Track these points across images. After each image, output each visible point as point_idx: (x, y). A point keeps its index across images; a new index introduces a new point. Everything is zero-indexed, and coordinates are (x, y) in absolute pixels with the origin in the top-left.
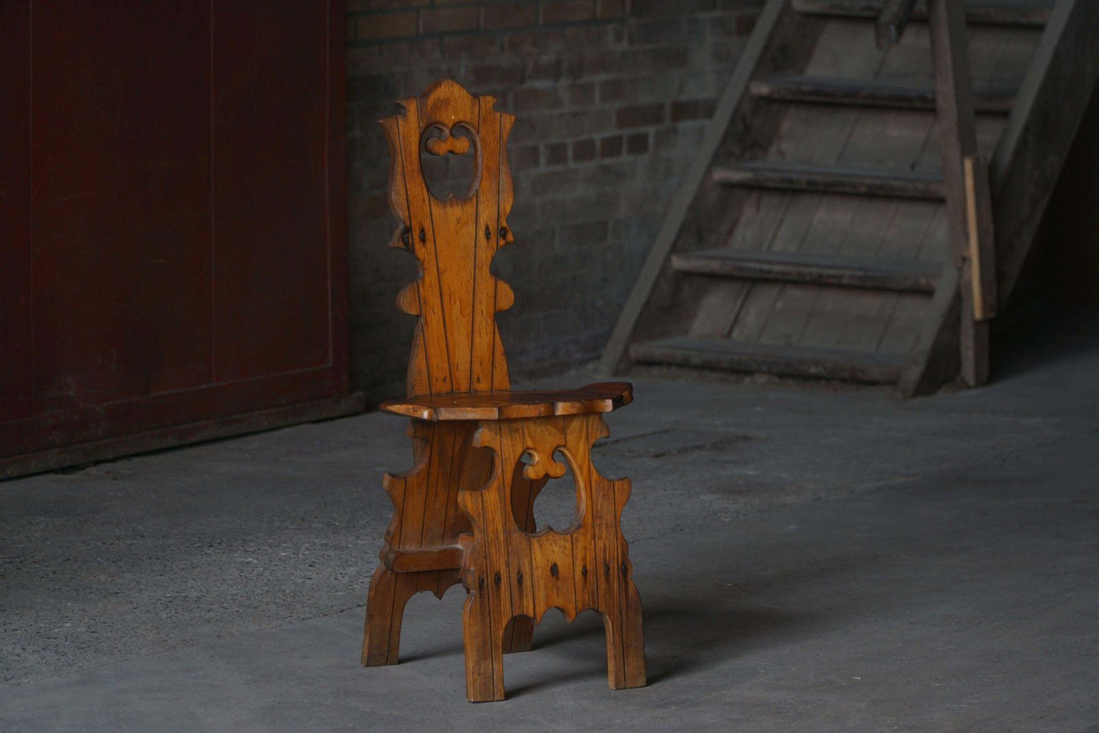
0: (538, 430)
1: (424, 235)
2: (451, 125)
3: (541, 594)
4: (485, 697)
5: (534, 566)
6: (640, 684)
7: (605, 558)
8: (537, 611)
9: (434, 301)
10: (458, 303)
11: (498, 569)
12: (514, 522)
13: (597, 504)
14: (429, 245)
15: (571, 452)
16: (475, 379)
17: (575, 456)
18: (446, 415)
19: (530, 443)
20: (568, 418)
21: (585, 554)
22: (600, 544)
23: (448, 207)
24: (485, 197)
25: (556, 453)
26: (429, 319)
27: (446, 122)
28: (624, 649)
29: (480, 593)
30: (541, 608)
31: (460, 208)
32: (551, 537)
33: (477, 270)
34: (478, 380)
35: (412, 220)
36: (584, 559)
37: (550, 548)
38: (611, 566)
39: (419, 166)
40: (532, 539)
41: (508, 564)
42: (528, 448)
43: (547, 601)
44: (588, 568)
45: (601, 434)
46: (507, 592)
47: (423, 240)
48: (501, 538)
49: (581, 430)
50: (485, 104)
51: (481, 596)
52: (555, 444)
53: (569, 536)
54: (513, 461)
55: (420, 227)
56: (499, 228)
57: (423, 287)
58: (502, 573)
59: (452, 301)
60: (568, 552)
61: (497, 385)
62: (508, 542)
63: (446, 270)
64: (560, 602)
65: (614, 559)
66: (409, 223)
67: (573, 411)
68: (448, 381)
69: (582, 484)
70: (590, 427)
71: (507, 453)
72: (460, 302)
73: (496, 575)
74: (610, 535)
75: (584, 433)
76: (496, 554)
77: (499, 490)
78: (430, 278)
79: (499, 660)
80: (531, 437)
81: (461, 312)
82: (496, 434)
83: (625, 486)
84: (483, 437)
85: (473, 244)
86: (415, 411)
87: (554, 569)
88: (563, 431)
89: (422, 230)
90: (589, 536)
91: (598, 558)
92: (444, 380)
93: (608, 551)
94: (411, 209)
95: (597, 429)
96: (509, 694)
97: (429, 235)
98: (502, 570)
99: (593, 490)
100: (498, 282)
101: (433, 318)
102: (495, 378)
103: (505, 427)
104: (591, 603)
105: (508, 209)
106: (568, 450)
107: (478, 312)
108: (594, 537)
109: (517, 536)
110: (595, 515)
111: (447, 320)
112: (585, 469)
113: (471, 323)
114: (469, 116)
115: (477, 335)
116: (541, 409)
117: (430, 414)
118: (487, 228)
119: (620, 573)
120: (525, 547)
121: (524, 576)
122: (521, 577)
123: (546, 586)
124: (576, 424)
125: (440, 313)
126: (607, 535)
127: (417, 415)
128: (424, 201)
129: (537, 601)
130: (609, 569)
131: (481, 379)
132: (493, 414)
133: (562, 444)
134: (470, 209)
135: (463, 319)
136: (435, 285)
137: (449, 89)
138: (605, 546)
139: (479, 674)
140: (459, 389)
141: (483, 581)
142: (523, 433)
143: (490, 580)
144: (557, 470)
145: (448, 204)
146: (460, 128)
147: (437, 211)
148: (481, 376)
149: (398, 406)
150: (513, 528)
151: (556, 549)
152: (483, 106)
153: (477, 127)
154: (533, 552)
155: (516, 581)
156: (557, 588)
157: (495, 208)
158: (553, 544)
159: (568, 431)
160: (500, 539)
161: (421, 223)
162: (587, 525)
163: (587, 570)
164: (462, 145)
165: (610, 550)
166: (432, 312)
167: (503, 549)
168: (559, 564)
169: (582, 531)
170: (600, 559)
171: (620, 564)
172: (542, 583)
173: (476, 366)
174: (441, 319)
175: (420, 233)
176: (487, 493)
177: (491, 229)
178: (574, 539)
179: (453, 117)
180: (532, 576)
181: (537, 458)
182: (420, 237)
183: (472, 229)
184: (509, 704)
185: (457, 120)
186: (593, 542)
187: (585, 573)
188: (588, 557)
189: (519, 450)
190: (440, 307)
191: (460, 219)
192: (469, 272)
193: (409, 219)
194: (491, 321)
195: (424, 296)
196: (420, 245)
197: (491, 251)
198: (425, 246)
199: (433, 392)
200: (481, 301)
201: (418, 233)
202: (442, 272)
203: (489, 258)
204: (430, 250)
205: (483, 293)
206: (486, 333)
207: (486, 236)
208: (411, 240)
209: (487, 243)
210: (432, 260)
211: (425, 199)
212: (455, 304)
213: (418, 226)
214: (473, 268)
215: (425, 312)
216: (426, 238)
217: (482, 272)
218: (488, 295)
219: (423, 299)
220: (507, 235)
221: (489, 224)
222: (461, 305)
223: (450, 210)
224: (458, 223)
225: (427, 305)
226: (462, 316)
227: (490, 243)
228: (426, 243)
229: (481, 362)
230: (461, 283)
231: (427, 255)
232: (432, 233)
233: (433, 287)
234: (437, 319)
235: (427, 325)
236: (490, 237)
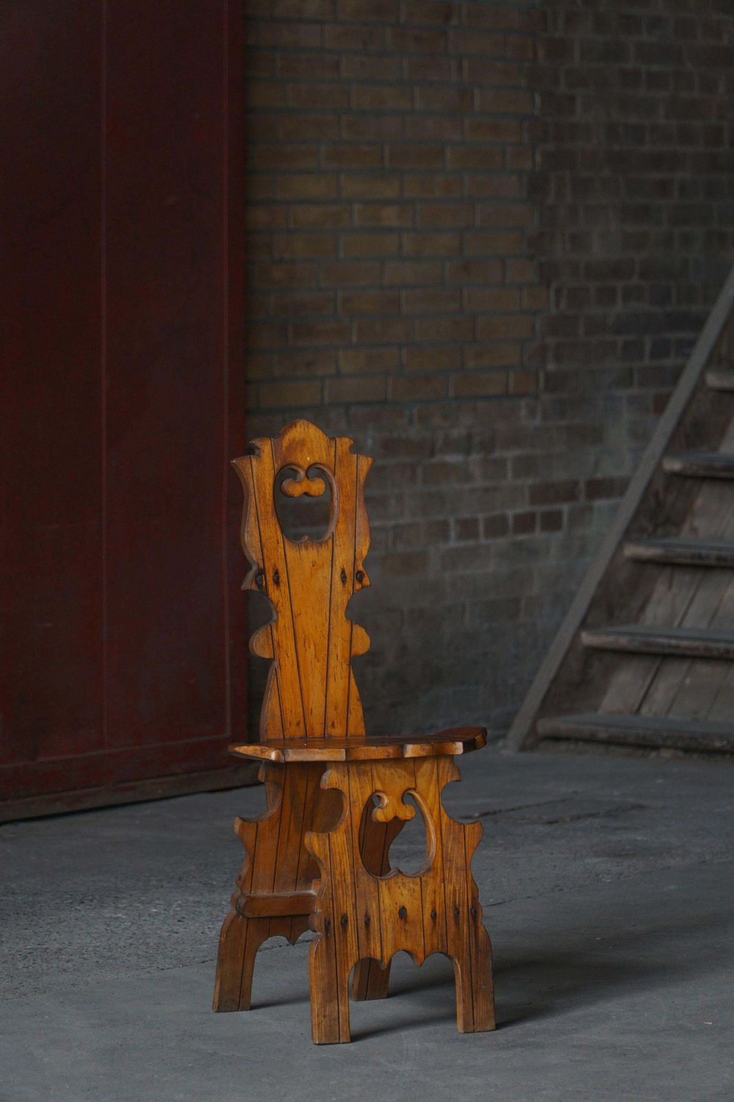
0: (388, 772)
1: (278, 578)
2: (306, 467)
3: (389, 936)
4: (330, 1039)
5: (382, 908)
6: (488, 1028)
7: (455, 902)
8: (385, 953)
9: (288, 644)
10: (312, 647)
11: (345, 912)
12: (362, 865)
13: (448, 847)
14: (284, 588)
15: (421, 795)
16: (329, 723)
17: (425, 799)
18: (293, 756)
19: (379, 786)
20: (417, 760)
21: (435, 897)
22: (450, 888)
24: (341, 540)
25: (406, 797)
26: (282, 663)
27: (301, 463)
28: (473, 993)
29: (327, 935)
30: (388, 951)
31: (315, 551)
32: (400, 880)
33: (332, 614)
34: (333, 725)
35: (266, 562)
36: (433, 903)
37: (398, 891)
38: (461, 909)
39: (273, 507)
40: (380, 881)
41: (355, 907)
42: (377, 791)
43: (395, 944)
44: (437, 911)
45: (452, 776)
46: (353, 935)
47: (277, 582)
48: (349, 881)
49: (432, 773)
50: (342, 446)
51: (327, 938)
52: (405, 787)
53: (418, 880)
54: (361, 803)
55: (273, 570)
56: (356, 572)
57: (277, 630)
58: (349, 915)
59: (307, 645)
60: (417, 895)
61: (351, 730)
62: (355, 884)
63: (300, 614)
64: (408, 945)
65: (463, 902)
66: (262, 565)
67: (423, 754)
68: (302, 725)
69: (432, 828)
70: (441, 770)
71: (355, 795)
72: (315, 645)
73: (343, 918)
74: (460, 879)
75: (435, 776)
76: (343, 898)
77: (346, 832)
78: (284, 620)
79: (345, 1003)
80: (379, 778)
81: (315, 656)
82: (344, 776)
83: (476, 829)
84: (331, 778)
85: (329, 587)
86: (262, 752)
87: (402, 912)
88: (414, 774)
89: (276, 573)
90: (439, 879)
91: (448, 902)
92: (298, 724)
93: (457, 895)
94: (265, 551)
95: (448, 773)
96: (354, 1038)
97: (283, 577)
98: (348, 912)
99: (443, 832)
100: (354, 627)
101: (286, 662)
102: (350, 723)
103: (353, 769)
104: (440, 946)
105: (365, 553)
106: (418, 793)
107: (333, 657)
108: (443, 880)
109: (365, 878)
110: (445, 859)
111: (301, 664)
112: (436, 813)
113: (325, 668)
114: (325, 458)
115: (331, 680)
116: (389, 751)
117: (278, 756)
118: (343, 572)
119: (470, 917)
120: (372, 890)
121: (372, 919)
122: (369, 920)
123: (394, 929)
124: (426, 767)
125: (294, 656)
126: (457, 880)
127: (265, 756)
128: (278, 543)
129: (384, 944)
130: (458, 913)
131: (336, 724)
132: (341, 755)
133: (411, 787)
134: (325, 552)
135: (318, 664)
136: (289, 629)
137: (304, 430)
138: (455, 890)
139: (324, 1016)
140: (313, 734)
141: (329, 923)
142: (372, 776)
143: (337, 922)
144: (406, 813)
145: (303, 548)
146: (315, 470)
147: (291, 553)
148: (335, 721)
149: (245, 747)
150: (360, 870)
151: (405, 892)
152: (339, 448)
153: (333, 469)
154: (381, 894)
155: (364, 924)
156: (406, 931)
157: (352, 553)
158: (401, 888)
159: (419, 774)
160: (347, 881)
161: (275, 566)
162: (437, 868)
163: (436, 914)
164: (317, 487)
165: (459, 894)
167: (350, 892)
168: (407, 907)
169: (431, 874)
170: (450, 902)
171: (470, 908)
172: (390, 926)
173: (331, 710)
174: (295, 662)
175: (274, 576)
176: (335, 836)
177: (347, 572)
178: (423, 883)
179: (308, 459)
180: (380, 920)
181: (386, 800)
182: (273, 579)
183: (327, 571)
184: (353, 1047)
185: (312, 462)
186: (443, 884)
187: (434, 916)
188: (438, 900)
189: (368, 793)
190: (294, 651)
191: (315, 561)
192: (325, 615)
193: (262, 561)
194: (347, 665)
195: (277, 640)
196: (274, 588)
197: (346, 595)
198: (279, 589)
199: (286, 737)
200: (336, 645)
201: (272, 575)
202: (296, 615)
203: (344, 601)
204: (284, 593)
205: (338, 637)
206: (342, 678)
207: (342, 580)
208: (264, 582)
209: (343, 587)
210: (286, 603)
211: (280, 542)
212: (310, 648)
213: (271, 568)
214: (328, 611)
215: (278, 655)
216: (280, 580)
217: (337, 615)
218: (343, 639)
219: (277, 643)
220: (364, 579)
221: (345, 567)
222: (315, 649)
223: (305, 552)
224: (313, 566)
225: (281, 648)
226: (316, 660)
227: (346, 586)
228: (280, 586)
229: (336, 707)
230: (316, 627)
231: (281, 598)
232: (286, 575)
233: (287, 630)
234: (291, 663)
235: (280, 669)
236: (346, 581)
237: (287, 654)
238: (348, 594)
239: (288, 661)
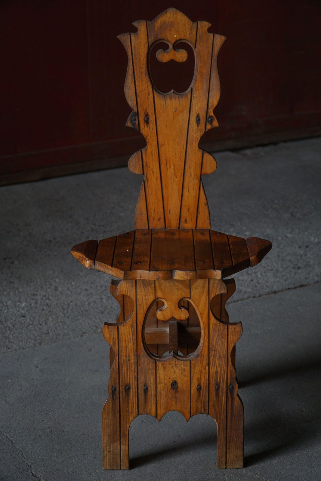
0: (168, 284)
1: (148, 119)
2: (173, 41)
3: (163, 401)
4: (113, 466)
5: (158, 381)
6: (238, 466)
7: (216, 380)
8: (159, 413)
9: (154, 165)
10: (172, 167)
11: (128, 382)
12: (144, 350)
13: (213, 341)
14: (152, 126)
15: (195, 302)
16: (183, 220)
17: (197, 306)
19: (160, 294)
21: (201, 376)
22: (213, 369)
23: (168, 99)
24: (198, 94)
25: (183, 303)
26: (149, 177)
27: (170, 39)
28: (227, 443)
29: (113, 397)
30: (161, 411)
31: (177, 101)
32: (173, 362)
33: (188, 145)
34: (186, 221)
35: (139, 108)
36: (199, 379)
37: (172, 370)
38: (221, 385)
39: (147, 70)
40: (158, 363)
41: (137, 379)
42: (158, 298)
43: (167, 406)
44: (202, 385)
45: (220, 289)
46: (134, 398)
47: (147, 122)
49: (204, 287)
50: (202, 28)
51: (114, 399)
52: (181, 297)
53: (188, 363)
54: (145, 306)
55: (145, 113)
56: (208, 116)
57: (146, 155)
58: (131, 384)
59: (168, 166)
60: (187, 373)
61: (200, 225)
62: (137, 364)
63: (164, 144)
64: (178, 407)
65: (223, 380)
66: (136, 110)
67: (188, 277)
68: (162, 220)
69: (202, 326)
70: (211, 286)
71: (141, 300)
72: (174, 166)
73: (126, 386)
74: (222, 364)
75: (206, 290)
76: (127, 372)
77: (132, 326)
78: (151, 147)
79: (125, 444)
80: (161, 289)
81: (174, 173)
82: (132, 286)
83: (237, 330)
85: (187, 127)
87: (174, 384)
89: (147, 115)
90: (204, 363)
91: (211, 380)
92: (159, 219)
93: (219, 375)
94: (138, 100)
95: (217, 288)
97: (152, 119)
98: (131, 382)
99: (211, 331)
100: (204, 154)
101: (152, 177)
102: (199, 219)
103: (140, 281)
104: (203, 410)
105: (215, 103)
106: (192, 300)
107: (187, 175)
108: (208, 364)
109: (145, 359)
110: (211, 349)
111: (163, 179)
112: (205, 315)
113: (182, 182)
114: (188, 35)
115: (185, 191)
118: (198, 116)
119: (228, 391)
120: (151, 368)
121: (149, 388)
122: (147, 388)
123: (166, 396)
125: (158, 172)
126: (219, 364)
128: (149, 94)
129: (159, 406)
130: (219, 387)
131: (188, 220)
132: (121, 275)
133: (186, 296)
134: (185, 101)
135: (176, 179)
136: (155, 154)
137: (173, 15)
138: (217, 371)
139: (109, 452)
140: (170, 226)
141: (115, 389)
142: (155, 287)
143: (121, 389)
144: (181, 315)
145: (168, 97)
146: (180, 45)
147: (159, 101)
148: (188, 219)
150: (142, 354)
151: (177, 371)
152: (200, 29)
153: (194, 43)
154: (158, 371)
155: (143, 391)
156: (176, 398)
157: (205, 102)
158: (174, 368)
160: (131, 361)
161: (146, 110)
162: (204, 356)
163: (201, 387)
164: (181, 56)
165: (221, 374)
166: (152, 172)
167: (133, 368)
168: (178, 381)
169: (199, 359)
170: (212, 380)
171: (228, 385)
172: (163, 394)
173: (184, 211)
174: (159, 177)
175: (145, 117)
176: (122, 328)
177: (201, 116)
178: (192, 365)
179: (175, 36)
180: (156, 389)
181: (166, 305)
182: (144, 120)
183: (186, 116)
185: (178, 38)
186: (207, 367)
187: (199, 389)
188: (203, 378)
189: (151, 298)
190: (158, 169)
191: (177, 108)
192: (182, 146)
193: (136, 107)
194: (198, 181)
195: (146, 161)
196: (144, 126)
197: (200, 132)
198: (148, 126)
199: (150, 228)
200: (191, 167)
201: (143, 117)
202: (161, 145)
203: (198, 137)
204: (152, 129)
205: (192, 161)
206: (194, 189)
207: (197, 122)
208: (137, 121)
209: (197, 127)
210: (153, 136)
211: (150, 94)
212: (170, 168)
213: (143, 112)
214: (185, 143)
215: (146, 172)
216: (149, 120)
217: (192, 146)
218: (195, 163)
219: (145, 164)
220: (213, 122)
221: (200, 113)
222: (174, 168)
223: (170, 102)
224: (175, 111)
225: (148, 167)
226: (175, 176)
227: (200, 126)
228: (149, 124)
229: (188, 209)
230: (175, 153)
231: (150, 133)
232: (154, 117)
233: (153, 155)
234: (156, 178)
235: (147, 182)
236: (200, 123)
237: (153, 172)
238: (201, 132)
239: (153, 176)
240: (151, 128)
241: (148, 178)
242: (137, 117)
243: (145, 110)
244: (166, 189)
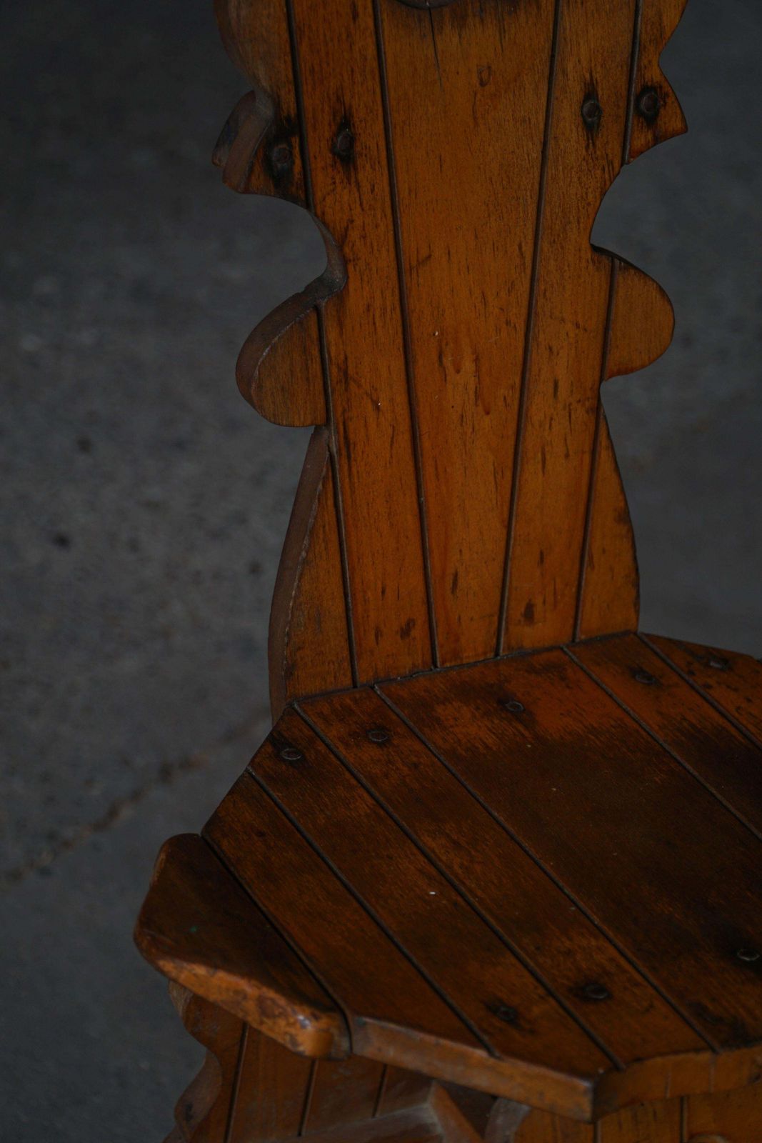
1: (351, 141)
9: (380, 370)
10: (468, 366)
16: (517, 610)
23: (448, 30)
26: (356, 434)
31: (491, 30)
33: (544, 245)
34: (529, 615)
35: (307, 91)
47: (346, 158)
55: (334, 114)
56: (635, 89)
57: (341, 324)
59: (448, 361)
61: (591, 621)
63: (430, 256)
66: (293, 106)
68: (419, 632)
72: (477, 360)
78: (368, 283)
81: (478, 395)
85: (536, 154)
89: (345, 123)
92: (405, 632)
94: (304, 49)
97: (370, 137)
100: (619, 278)
101: (372, 428)
102: (587, 594)
107: (539, 390)
113: (511, 430)
115: (531, 471)
118: (590, 93)
125: (401, 399)
128: (355, 16)
131: (539, 609)
135: (487, 419)
136: (384, 313)
145: (447, 18)
147: (406, 41)
148: (538, 601)
157: (624, 18)
166: (370, 406)
173: (524, 565)
174: (404, 426)
175: (337, 134)
177: (603, 93)
182: (333, 151)
183: (533, 99)
190: (400, 387)
191: (489, 68)
192: (517, 252)
193: (292, 87)
194: (587, 412)
195: (342, 357)
196: (333, 178)
197: (599, 172)
198: (353, 180)
199: (362, 678)
200: (555, 349)
201: (327, 135)
202: (414, 263)
203: (590, 196)
204: (373, 190)
205: (563, 320)
206: (567, 456)
207: (585, 122)
208: (298, 162)
209: (587, 148)
210: (377, 226)
211: (360, 10)
212: (458, 371)
213: (327, 108)
214: (530, 237)
215: (344, 411)
216: (358, 148)
217: (562, 248)
218: (578, 326)
219: (339, 369)
220: (662, 111)
221: (597, 76)
222: (478, 370)
223: (456, 40)
224: (482, 84)
225: (353, 386)
226: (480, 409)
227: (598, 143)
228: (356, 169)
229: (542, 553)
230: (484, 296)
231: (359, 209)
232: (382, 126)
233: (377, 320)
234: (390, 431)
235: (349, 457)
236: (599, 125)
237: (375, 403)
238: (603, 169)
239: (378, 425)
240: (366, 188)
241: (352, 436)
242: (295, 141)
243: (338, 99)
244: (437, 476)
